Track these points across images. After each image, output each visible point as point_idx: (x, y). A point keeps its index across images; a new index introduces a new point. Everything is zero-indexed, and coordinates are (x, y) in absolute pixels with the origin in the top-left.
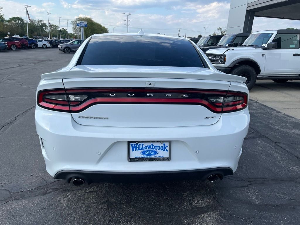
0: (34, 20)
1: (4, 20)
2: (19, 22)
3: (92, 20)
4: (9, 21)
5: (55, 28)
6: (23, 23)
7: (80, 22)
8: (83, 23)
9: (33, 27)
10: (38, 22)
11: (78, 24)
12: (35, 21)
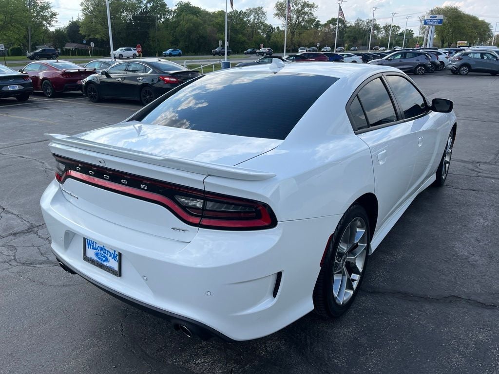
0: (361, 20)
1: (320, 25)
2: (340, 25)
3: (459, 10)
4: (325, 25)
5: (394, 31)
6: (345, 26)
7: (431, 17)
8: (436, 17)
9: (357, 32)
10: (367, 23)
11: (425, 20)
12: (363, 22)
